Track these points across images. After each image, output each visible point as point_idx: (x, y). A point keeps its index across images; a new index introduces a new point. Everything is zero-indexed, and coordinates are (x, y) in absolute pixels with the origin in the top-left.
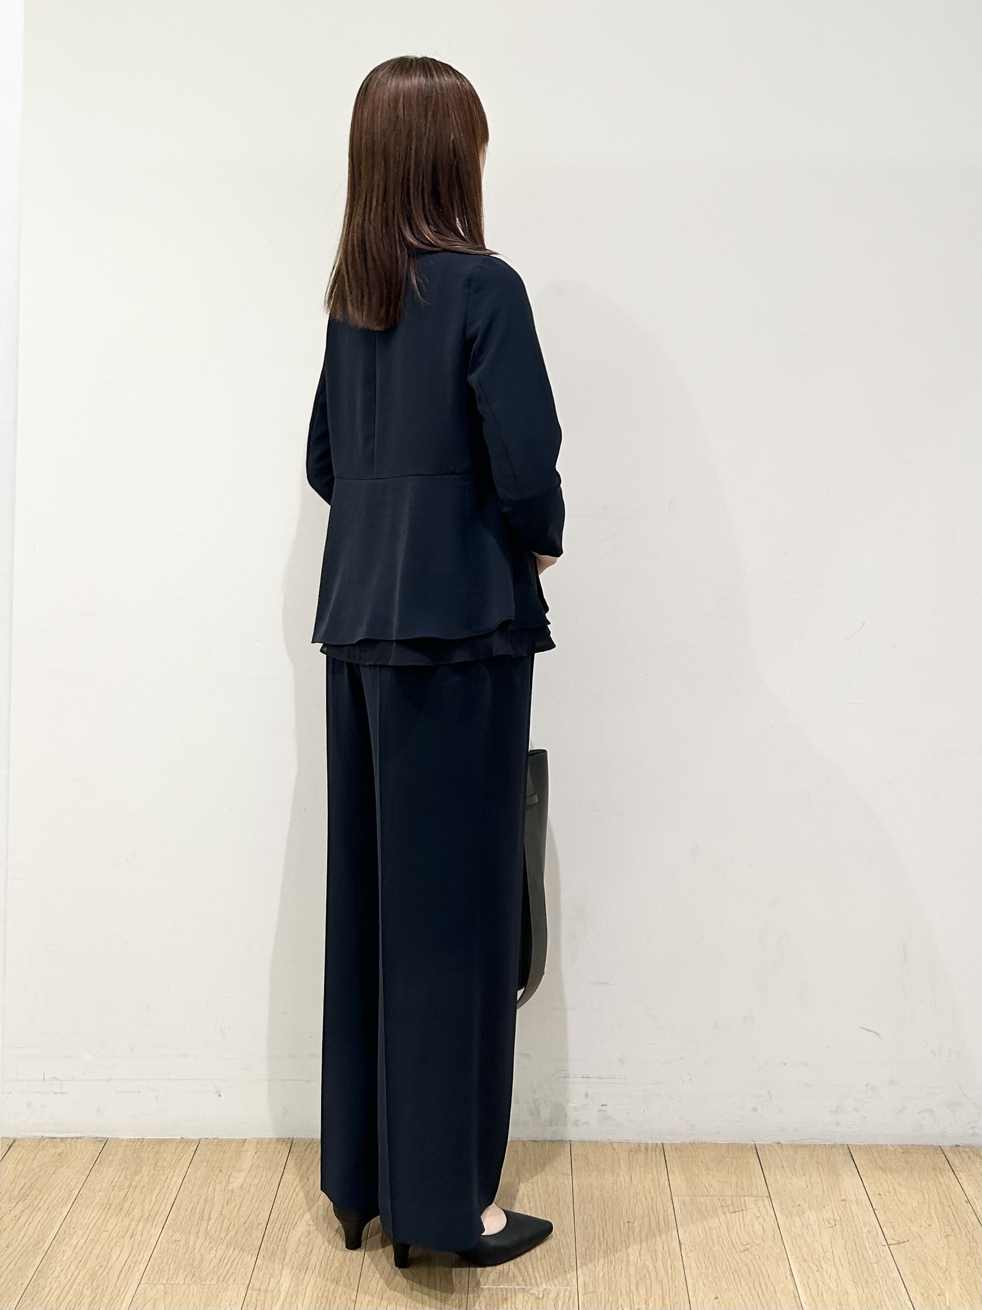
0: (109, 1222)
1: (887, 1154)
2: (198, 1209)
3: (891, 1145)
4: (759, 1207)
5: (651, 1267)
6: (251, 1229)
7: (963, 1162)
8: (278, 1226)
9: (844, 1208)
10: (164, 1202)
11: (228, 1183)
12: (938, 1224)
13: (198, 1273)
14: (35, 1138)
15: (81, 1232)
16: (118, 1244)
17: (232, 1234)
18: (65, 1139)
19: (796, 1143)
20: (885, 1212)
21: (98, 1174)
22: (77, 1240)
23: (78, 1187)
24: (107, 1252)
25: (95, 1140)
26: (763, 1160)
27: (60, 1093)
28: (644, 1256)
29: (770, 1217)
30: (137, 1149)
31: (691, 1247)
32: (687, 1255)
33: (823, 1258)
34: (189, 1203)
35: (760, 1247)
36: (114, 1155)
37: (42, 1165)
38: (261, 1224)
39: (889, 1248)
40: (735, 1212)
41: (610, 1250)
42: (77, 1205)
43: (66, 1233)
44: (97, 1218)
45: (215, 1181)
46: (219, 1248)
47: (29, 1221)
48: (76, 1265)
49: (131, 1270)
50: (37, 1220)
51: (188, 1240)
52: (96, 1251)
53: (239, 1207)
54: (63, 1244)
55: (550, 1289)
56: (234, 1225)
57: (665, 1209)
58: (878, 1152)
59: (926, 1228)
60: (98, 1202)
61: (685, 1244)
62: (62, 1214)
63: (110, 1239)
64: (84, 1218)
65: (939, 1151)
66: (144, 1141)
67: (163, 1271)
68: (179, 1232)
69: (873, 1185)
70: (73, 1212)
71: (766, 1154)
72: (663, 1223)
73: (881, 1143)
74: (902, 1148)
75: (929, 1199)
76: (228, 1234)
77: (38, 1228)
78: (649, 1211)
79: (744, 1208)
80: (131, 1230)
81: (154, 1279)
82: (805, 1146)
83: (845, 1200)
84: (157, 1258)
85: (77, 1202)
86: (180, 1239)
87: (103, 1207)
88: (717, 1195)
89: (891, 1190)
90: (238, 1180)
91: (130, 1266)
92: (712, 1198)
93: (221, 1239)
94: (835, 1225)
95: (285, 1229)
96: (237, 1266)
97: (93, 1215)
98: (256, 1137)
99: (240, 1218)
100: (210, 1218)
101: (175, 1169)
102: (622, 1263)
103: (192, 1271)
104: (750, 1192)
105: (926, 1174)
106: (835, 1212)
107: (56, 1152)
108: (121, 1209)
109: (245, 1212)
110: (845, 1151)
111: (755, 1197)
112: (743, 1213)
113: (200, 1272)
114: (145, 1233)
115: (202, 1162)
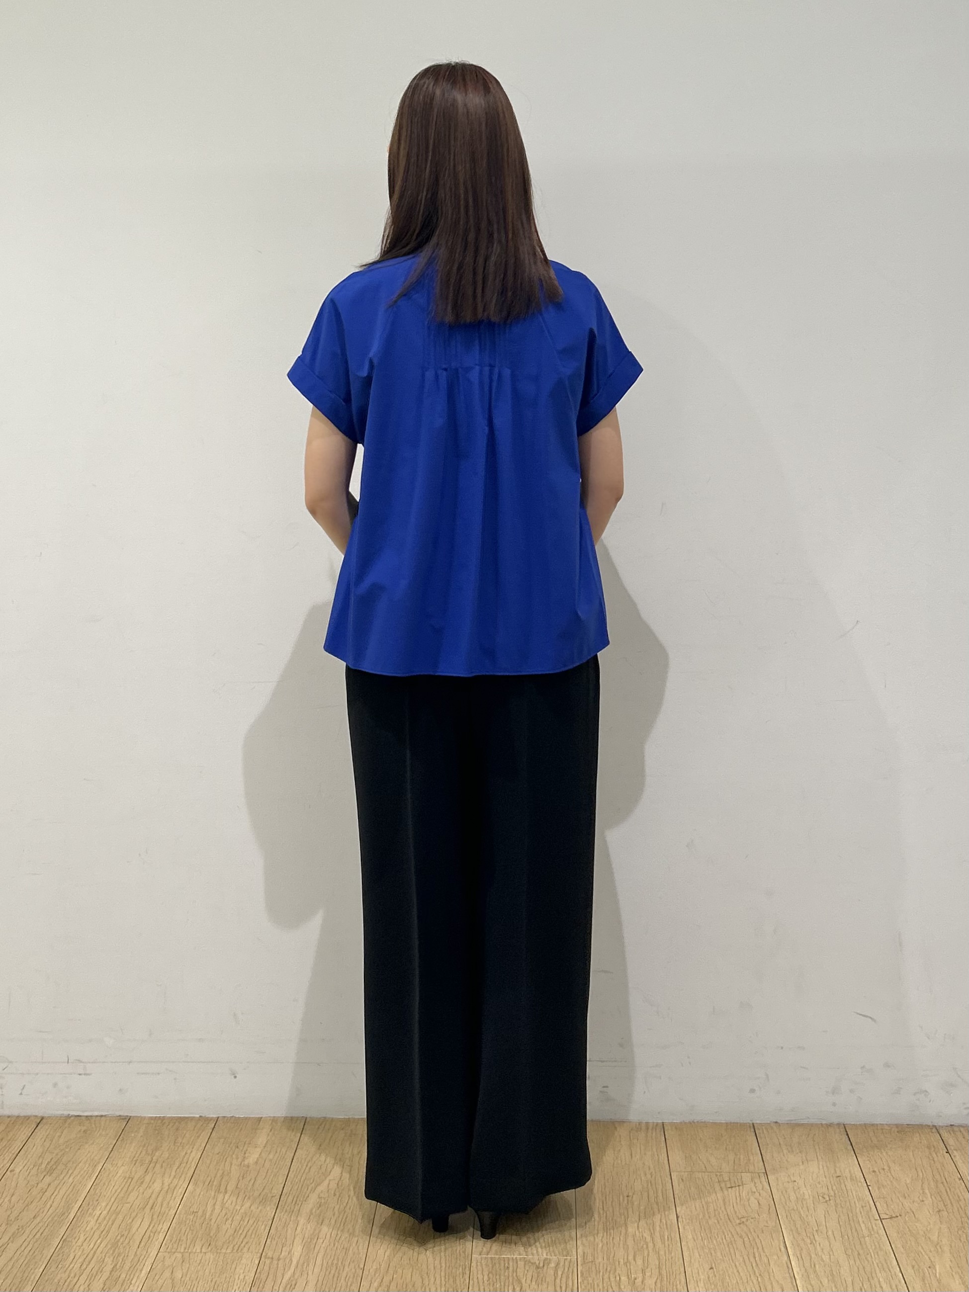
0: (131, 1195)
1: (883, 1133)
2: (215, 1183)
3: (886, 1124)
4: (755, 1183)
5: (648, 1239)
6: (265, 1201)
7: (958, 1140)
8: (290, 1198)
9: (838, 1184)
10: (183, 1177)
11: (244, 1158)
12: (931, 1199)
13: (214, 1243)
14: (61, 1117)
15: (104, 1204)
16: (139, 1215)
17: (247, 1204)
18: (89, 1118)
19: (792, 1122)
20: (879, 1188)
21: (120, 1151)
22: (100, 1212)
23: (102, 1162)
24: (129, 1222)
25: (119, 1118)
26: (761, 1138)
27: (85, 1074)
28: (641, 1228)
29: (766, 1192)
30: (158, 1126)
31: (688, 1221)
32: (684, 1227)
33: (817, 1231)
34: (206, 1176)
35: (755, 1221)
36: (136, 1131)
37: (67, 1142)
38: (275, 1196)
39: (882, 1222)
40: (732, 1187)
41: (610, 1224)
42: (101, 1179)
43: (91, 1204)
44: (119, 1191)
45: (232, 1156)
46: (234, 1218)
47: (54, 1194)
48: (98, 1234)
49: (152, 1238)
50: (62, 1192)
51: (204, 1213)
52: (118, 1222)
53: (253, 1182)
54: (87, 1216)
55: (550, 1260)
56: (249, 1198)
57: (664, 1183)
58: (874, 1132)
59: (918, 1204)
60: (120, 1176)
61: (682, 1218)
62: (86, 1188)
63: (131, 1210)
64: (107, 1191)
65: (934, 1130)
66: (164, 1119)
67: (181, 1241)
68: (197, 1203)
69: (868, 1162)
70: (96, 1185)
71: (763, 1132)
72: (661, 1198)
73: (878, 1123)
74: (897, 1127)
75: (923, 1174)
76: (243, 1206)
77: (64, 1200)
78: (648, 1185)
79: (741, 1184)
80: (151, 1202)
81: (172, 1248)
82: (803, 1124)
83: (839, 1176)
84: (175, 1227)
85: (101, 1175)
86: (197, 1211)
87: (126, 1180)
88: (714, 1171)
89: (886, 1167)
90: (253, 1156)
91: (150, 1235)
92: (709, 1174)
93: (237, 1210)
94: (830, 1200)
95: (298, 1202)
96: (251, 1235)
97: (116, 1187)
98: (272, 1116)
99: (255, 1191)
100: (226, 1192)
101: (194, 1145)
102: (621, 1234)
103: (209, 1239)
104: (747, 1167)
105: (921, 1152)
106: (830, 1188)
107: (81, 1129)
108: (142, 1183)
109: (260, 1184)
110: (842, 1130)
111: (752, 1172)
112: (739, 1189)
113: (217, 1240)
114: (165, 1205)
115: (220, 1138)
